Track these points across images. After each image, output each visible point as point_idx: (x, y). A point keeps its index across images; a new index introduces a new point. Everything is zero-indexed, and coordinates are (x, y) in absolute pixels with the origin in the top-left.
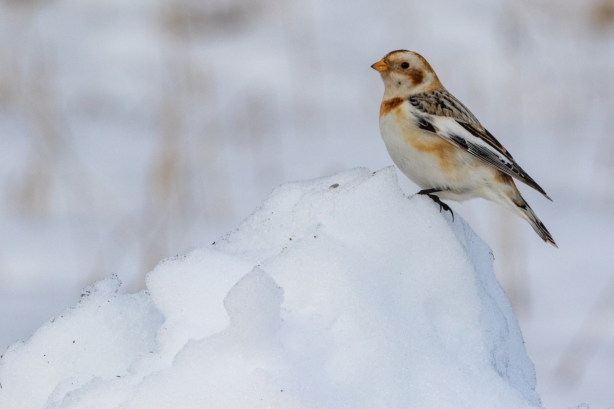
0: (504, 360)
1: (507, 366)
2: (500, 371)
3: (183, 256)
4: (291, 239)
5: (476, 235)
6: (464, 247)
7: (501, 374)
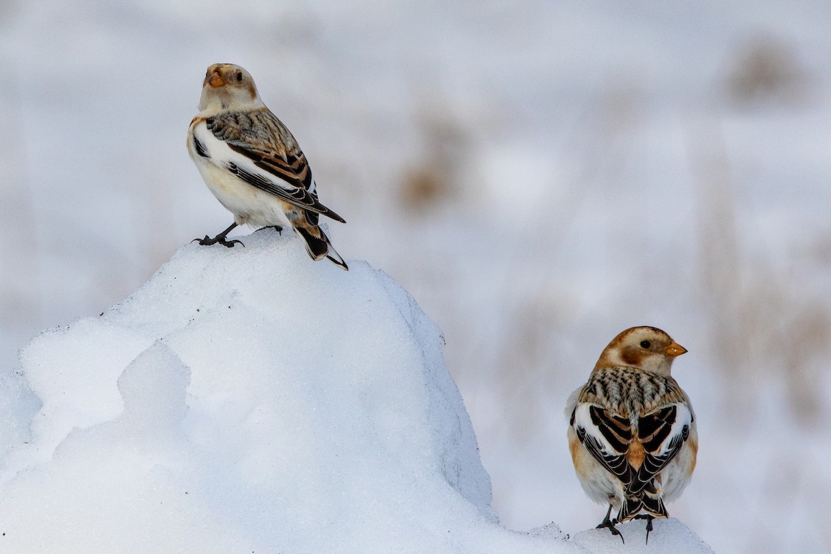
0: (456, 469)
1: (458, 476)
2: (450, 481)
3: (66, 327)
4: (198, 310)
5: (424, 315)
6: (410, 326)
7: (451, 484)
